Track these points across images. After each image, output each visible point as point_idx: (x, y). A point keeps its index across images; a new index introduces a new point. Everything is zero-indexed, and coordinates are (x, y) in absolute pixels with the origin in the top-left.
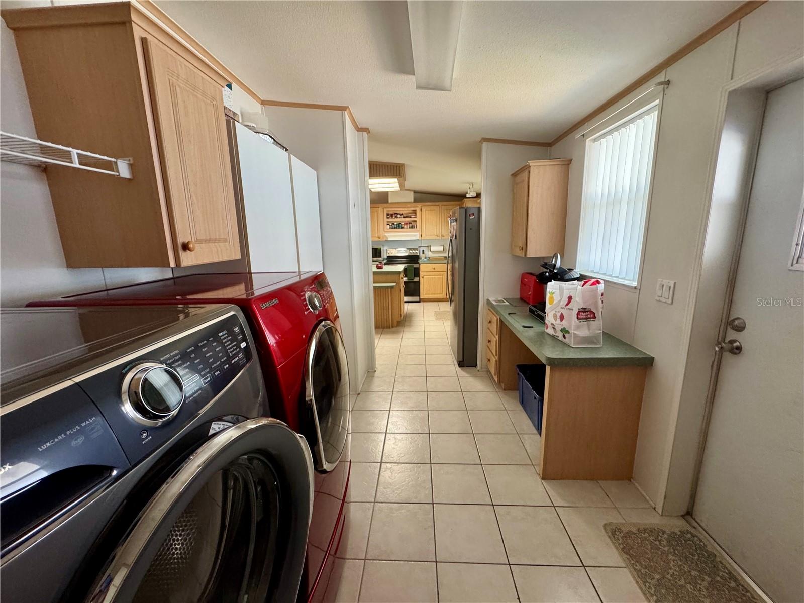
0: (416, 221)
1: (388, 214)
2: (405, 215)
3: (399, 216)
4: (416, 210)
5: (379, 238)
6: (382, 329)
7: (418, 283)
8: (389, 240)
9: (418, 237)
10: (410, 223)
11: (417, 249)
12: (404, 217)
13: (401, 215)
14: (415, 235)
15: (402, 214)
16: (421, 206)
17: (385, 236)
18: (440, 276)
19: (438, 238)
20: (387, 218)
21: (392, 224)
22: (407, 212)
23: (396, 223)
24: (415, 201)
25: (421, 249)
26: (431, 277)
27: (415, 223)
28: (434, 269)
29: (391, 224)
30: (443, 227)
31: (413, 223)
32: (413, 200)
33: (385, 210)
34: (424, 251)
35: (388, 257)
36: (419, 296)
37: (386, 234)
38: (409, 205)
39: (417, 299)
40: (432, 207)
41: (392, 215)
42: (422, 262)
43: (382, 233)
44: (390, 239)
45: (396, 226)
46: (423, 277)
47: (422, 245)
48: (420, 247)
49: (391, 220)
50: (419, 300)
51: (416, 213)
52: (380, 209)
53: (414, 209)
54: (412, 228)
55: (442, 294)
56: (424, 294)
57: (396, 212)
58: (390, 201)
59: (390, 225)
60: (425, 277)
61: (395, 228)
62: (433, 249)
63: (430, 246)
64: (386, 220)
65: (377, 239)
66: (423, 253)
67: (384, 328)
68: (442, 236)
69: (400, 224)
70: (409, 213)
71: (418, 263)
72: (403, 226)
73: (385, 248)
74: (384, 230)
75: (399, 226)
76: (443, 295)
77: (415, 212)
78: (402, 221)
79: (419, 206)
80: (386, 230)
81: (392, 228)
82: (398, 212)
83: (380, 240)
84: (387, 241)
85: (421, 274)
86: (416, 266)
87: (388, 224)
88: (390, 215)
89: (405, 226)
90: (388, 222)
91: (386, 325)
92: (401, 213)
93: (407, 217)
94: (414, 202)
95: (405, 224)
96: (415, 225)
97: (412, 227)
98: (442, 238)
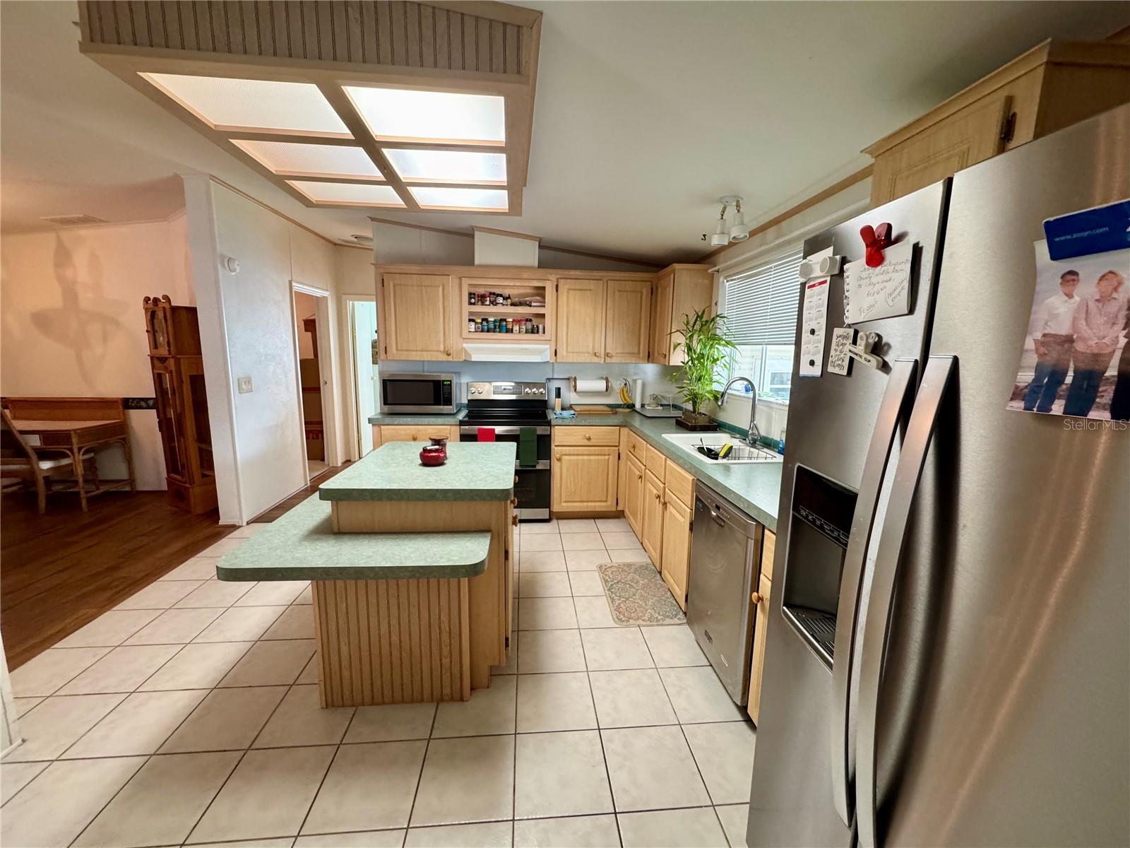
0: (543, 316)
1: (471, 295)
2: (516, 300)
3: (500, 300)
4: (544, 288)
5: (449, 355)
6: (433, 706)
7: (548, 473)
8: (473, 360)
9: (547, 356)
10: (527, 320)
11: (543, 385)
12: (513, 304)
13: (505, 299)
14: (541, 352)
15: (509, 298)
16: (558, 279)
17: (463, 348)
18: (602, 457)
19: (596, 360)
20: (470, 304)
21: (483, 320)
22: (522, 291)
23: (491, 319)
24: (542, 265)
25: (554, 385)
26: (580, 457)
27: (539, 320)
28: (589, 439)
29: (479, 321)
30: (609, 334)
31: (535, 322)
32: (536, 264)
33: (466, 282)
34: (559, 389)
35: (469, 401)
36: (549, 508)
37: (465, 345)
38: (525, 275)
39: (543, 513)
40: (585, 284)
41: (482, 298)
42: (560, 422)
43: (455, 343)
44: (475, 358)
45: (492, 326)
46: (559, 460)
47: (555, 377)
48: (549, 379)
49: (478, 308)
50: (547, 517)
51: (543, 296)
52: (452, 282)
53: (540, 284)
54: (532, 332)
55: (606, 501)
56: (559, 503)
57: (493, 291)
58: (477, 262)
59: (476, 323)
60: (565, 458)
61: (488, 331)
62: (581, 385)
63: (575, 379)
64: (467, 309)
65: (444, 358)
66: (558, 395)
67: (441, 700)
68: (607, 355)
69: (502, 320)
70: (528, 295)
71: (549, 424)
72: (510, 326)
73: (465, 380)
74: (461, 335)
75: (500, 326)
76: (609, 503)
77: (541, 291)
78: (509, 315)
79: (553, 278)
80: (465, 334)
81: (482, 331)
82: (498, 291)
83: (450, 359)
84: (469, 364)
85: (556, 451)
86: (541, 430)
87: (470, 320)
88: (477, 298)
89: (516, 328)
90: (471, 313)
91: (447, 691)
92: (506, 292)
93: (520, 304)
94: (540, 266)
95: (514, 321)
96: (541, 327)
97: (534, 331)
98: (608, 360)
